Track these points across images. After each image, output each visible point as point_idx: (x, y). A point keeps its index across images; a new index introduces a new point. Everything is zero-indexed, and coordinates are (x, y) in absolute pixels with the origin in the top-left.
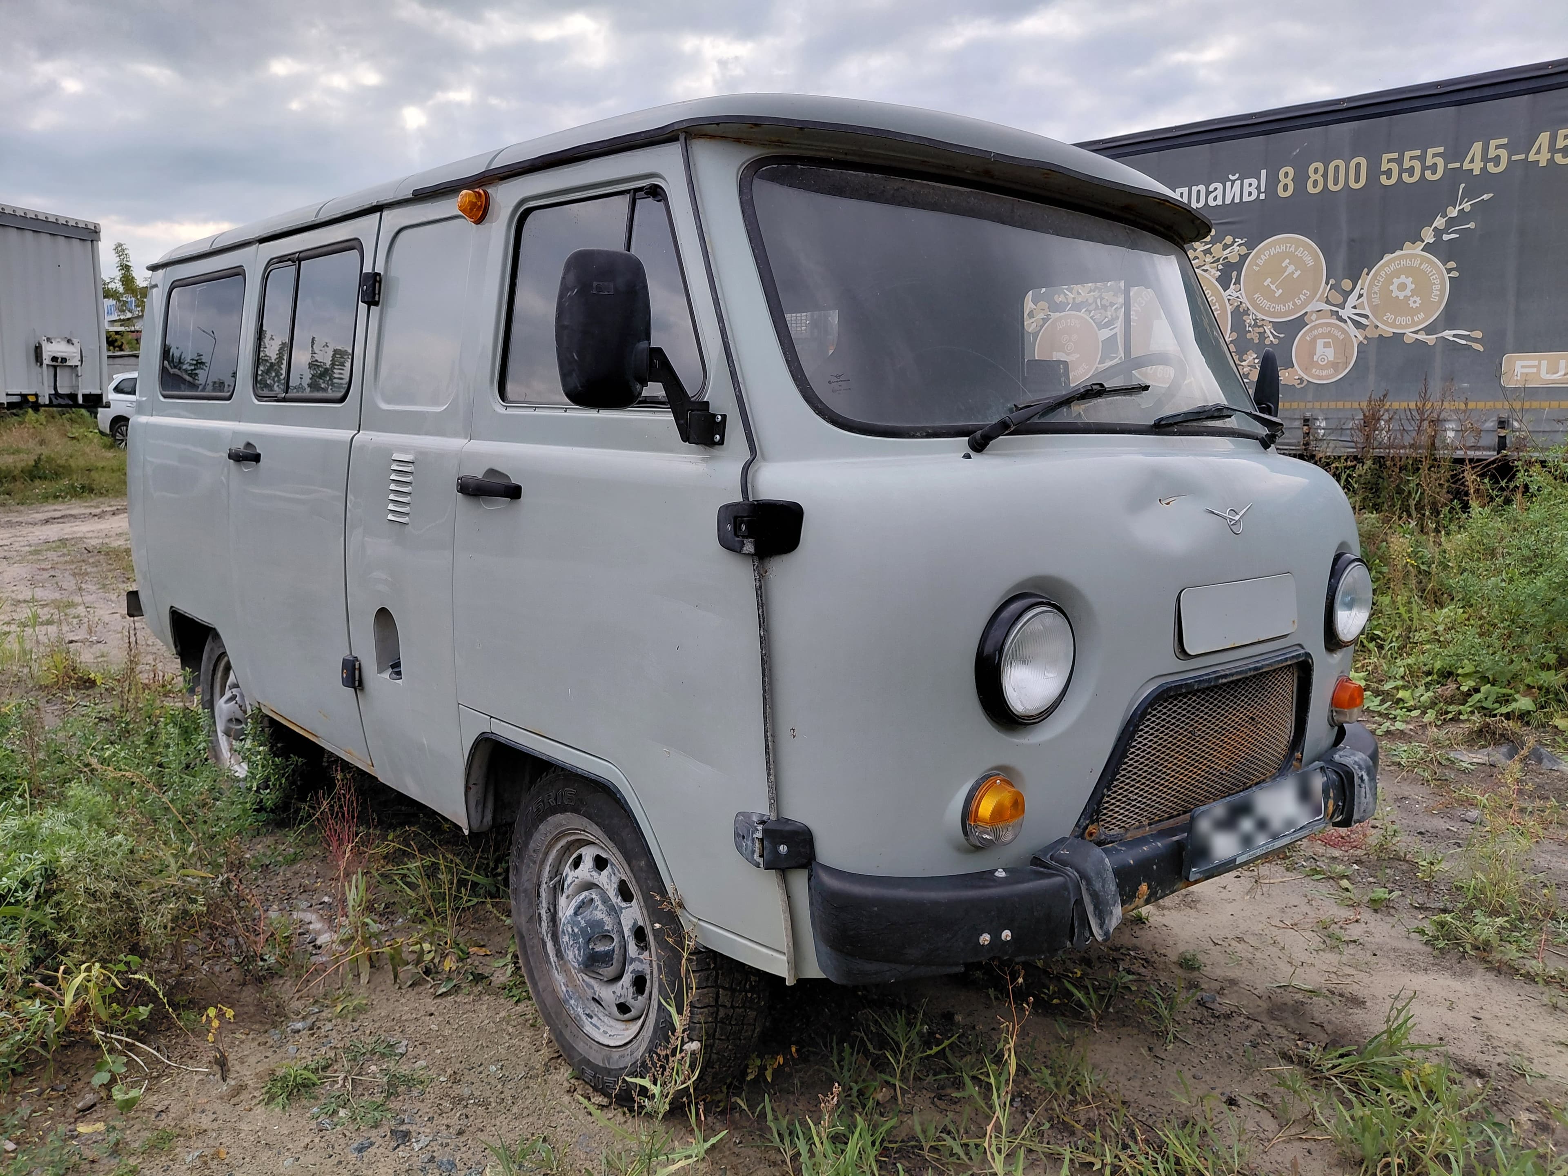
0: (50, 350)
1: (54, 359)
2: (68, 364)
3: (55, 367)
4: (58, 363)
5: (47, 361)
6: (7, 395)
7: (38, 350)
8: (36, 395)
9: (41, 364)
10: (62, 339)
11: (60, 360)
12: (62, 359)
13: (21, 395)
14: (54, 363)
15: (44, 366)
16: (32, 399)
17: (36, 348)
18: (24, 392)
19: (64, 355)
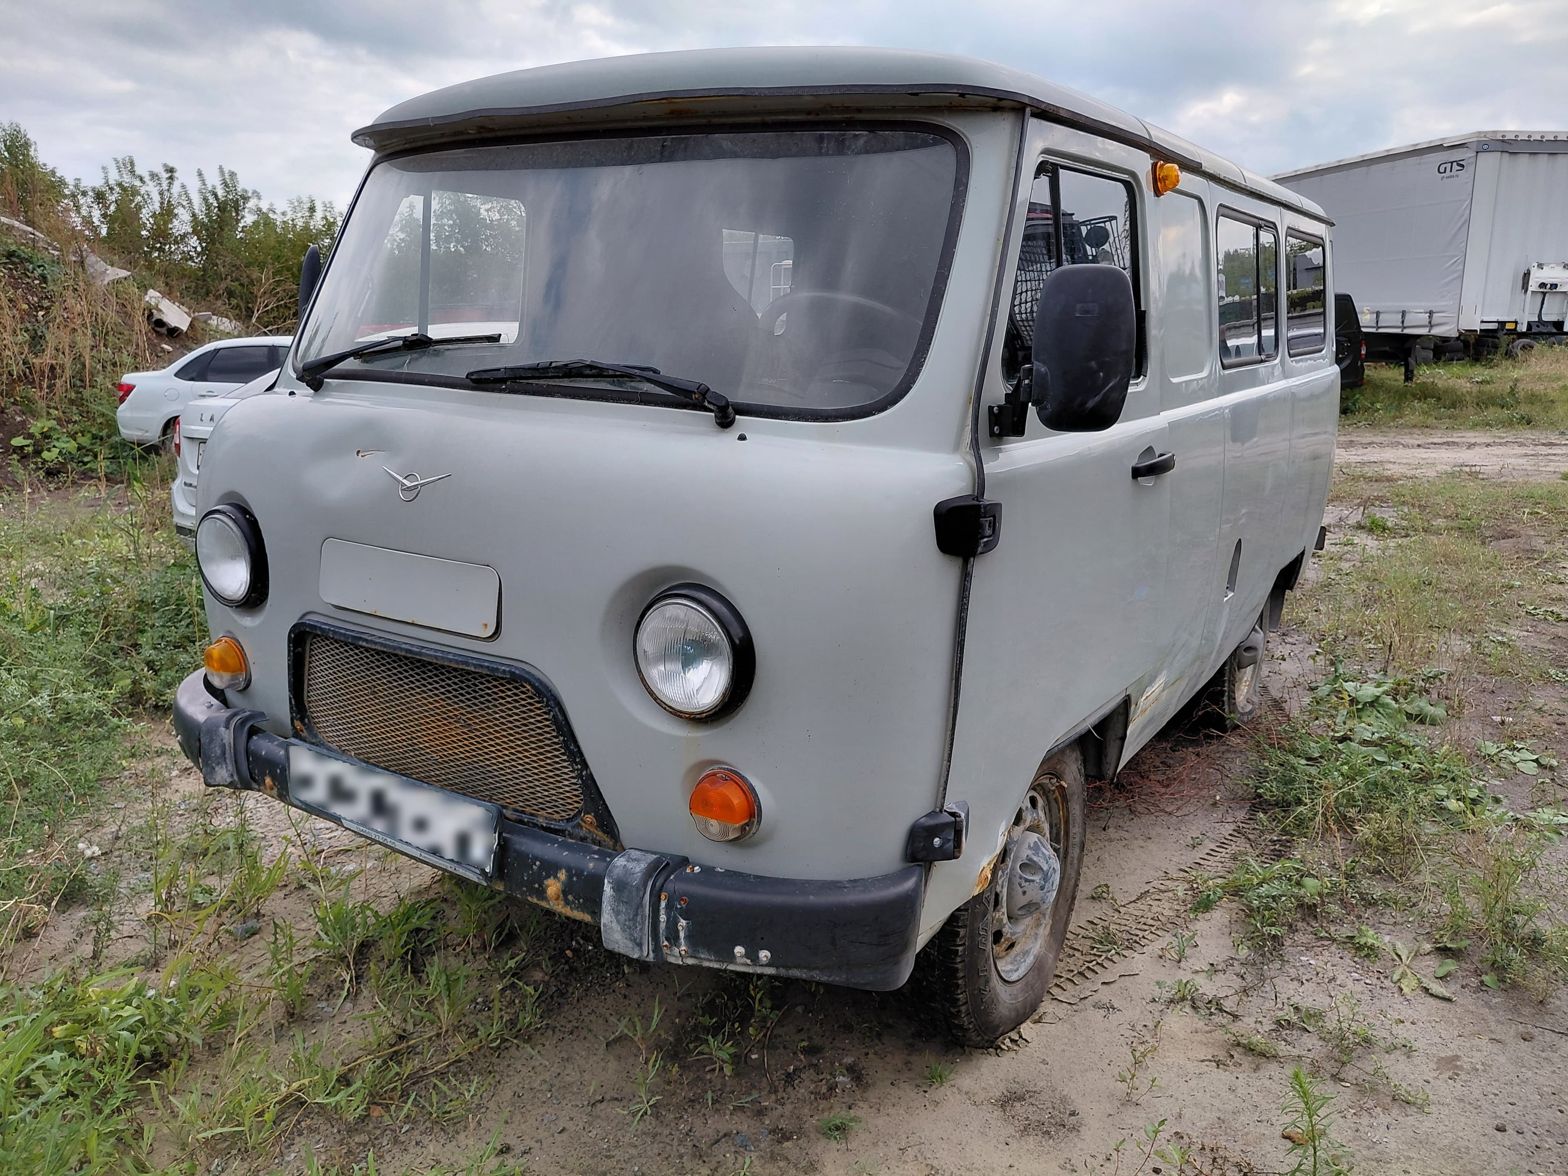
0: (1537, 277)
1: (1543, 285)
2: (1558, 290)
3: (1544, 294)
4: (1548, 289)
5: (1533, 286)
6: (1482, 322)
7: (1527, 275)
8: (1516, 323)
9: (1526, 291)
10: (1558, 265)
11: (1549, 286)
12: (1551, 285)
13: (1498, 322)
14: (1542, 290)
15: (1529, 292)
16: (1509, 326)
17: (1525, 274)
18: (1501, 319)
19: (1554, 281)
